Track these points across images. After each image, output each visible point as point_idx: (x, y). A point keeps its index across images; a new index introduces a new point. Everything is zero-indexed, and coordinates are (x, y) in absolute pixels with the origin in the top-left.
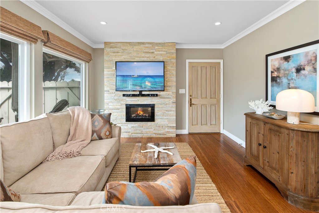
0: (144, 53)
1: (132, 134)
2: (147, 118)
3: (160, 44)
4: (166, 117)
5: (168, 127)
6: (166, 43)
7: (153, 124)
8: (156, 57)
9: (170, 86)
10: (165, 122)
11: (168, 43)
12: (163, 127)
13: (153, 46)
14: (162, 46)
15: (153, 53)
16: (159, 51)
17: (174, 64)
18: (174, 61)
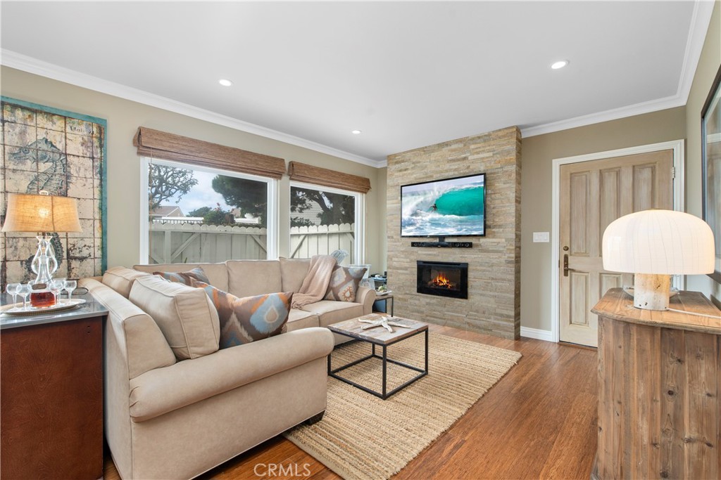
0: (448, 162)
1: (427, 316)
2: (455, 289)
3: (479, 137)
4: (492, 293)
5: (496, 314)
6: (493, 132)
7: (464, 303)
8: (471, 167)
9: (500, 226)
10: (490, 304)
11: (497, 131)
12: (484, 313)
13: (465, 145)
14: (485, 141)
15: (465, 159)
16: (478, 153)
17: (510, 175)
18: (513, 168)
